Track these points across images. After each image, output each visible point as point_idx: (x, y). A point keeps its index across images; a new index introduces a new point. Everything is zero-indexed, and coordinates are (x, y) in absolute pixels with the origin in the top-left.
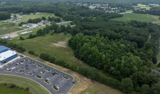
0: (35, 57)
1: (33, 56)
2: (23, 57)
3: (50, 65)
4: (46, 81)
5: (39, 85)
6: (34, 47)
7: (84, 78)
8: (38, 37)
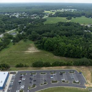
0: (27, 68)
1: (24, 68)
2: (15, 73)
3: (48, 69)
4: (64, 81)
5: (64, 88)
6: (13, 60)
7: (81, 67)
8: (3, 50)
